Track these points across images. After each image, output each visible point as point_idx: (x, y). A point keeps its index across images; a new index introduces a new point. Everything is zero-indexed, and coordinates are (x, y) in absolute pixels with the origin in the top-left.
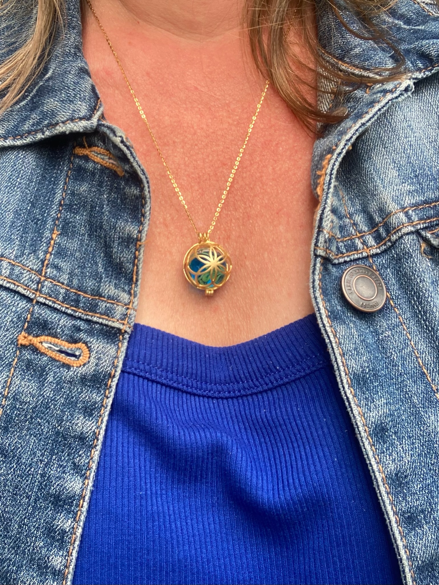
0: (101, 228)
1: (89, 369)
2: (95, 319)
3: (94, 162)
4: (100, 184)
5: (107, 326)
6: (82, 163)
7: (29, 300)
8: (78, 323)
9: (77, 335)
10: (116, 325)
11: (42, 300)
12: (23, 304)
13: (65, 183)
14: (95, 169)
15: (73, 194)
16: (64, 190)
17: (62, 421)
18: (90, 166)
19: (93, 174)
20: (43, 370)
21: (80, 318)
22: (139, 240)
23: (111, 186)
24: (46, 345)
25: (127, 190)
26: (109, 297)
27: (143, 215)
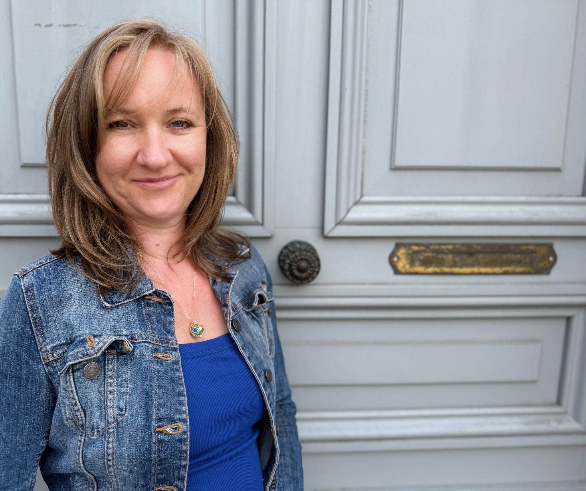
0: (161, 320)
1: (174, 360)
2: (170, 346)
3: (153, 300)
4: (156, 307)
5: (173, 347)
6: (149, 301)
7: (152, 343)
8: (165, 348)
9: (166, 352)
10: (175, 347)
11: (155, 343)
12: (151, 345)
13: (145, 308)
14: (154, 302)
15: (148, 311)
16: (145, 310)
17: (172, 374)
18: (152, 302)
19: (153, 304)
20: (161, 362)
21: (165, 347)
22: (173, 322)
23: (160, 307)
24: (160, 355)
25: (167, 307)
26: (171, 339)
27: (173, 314)
